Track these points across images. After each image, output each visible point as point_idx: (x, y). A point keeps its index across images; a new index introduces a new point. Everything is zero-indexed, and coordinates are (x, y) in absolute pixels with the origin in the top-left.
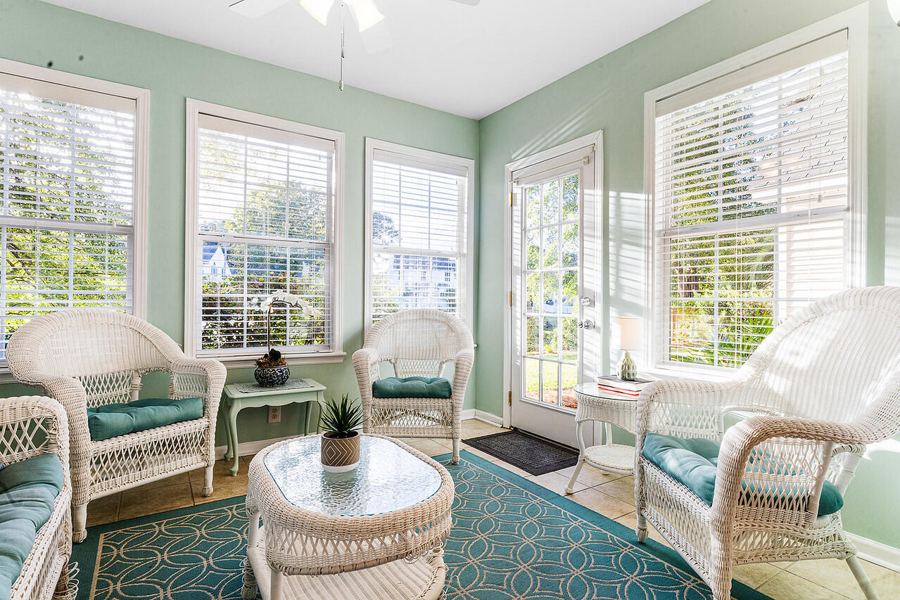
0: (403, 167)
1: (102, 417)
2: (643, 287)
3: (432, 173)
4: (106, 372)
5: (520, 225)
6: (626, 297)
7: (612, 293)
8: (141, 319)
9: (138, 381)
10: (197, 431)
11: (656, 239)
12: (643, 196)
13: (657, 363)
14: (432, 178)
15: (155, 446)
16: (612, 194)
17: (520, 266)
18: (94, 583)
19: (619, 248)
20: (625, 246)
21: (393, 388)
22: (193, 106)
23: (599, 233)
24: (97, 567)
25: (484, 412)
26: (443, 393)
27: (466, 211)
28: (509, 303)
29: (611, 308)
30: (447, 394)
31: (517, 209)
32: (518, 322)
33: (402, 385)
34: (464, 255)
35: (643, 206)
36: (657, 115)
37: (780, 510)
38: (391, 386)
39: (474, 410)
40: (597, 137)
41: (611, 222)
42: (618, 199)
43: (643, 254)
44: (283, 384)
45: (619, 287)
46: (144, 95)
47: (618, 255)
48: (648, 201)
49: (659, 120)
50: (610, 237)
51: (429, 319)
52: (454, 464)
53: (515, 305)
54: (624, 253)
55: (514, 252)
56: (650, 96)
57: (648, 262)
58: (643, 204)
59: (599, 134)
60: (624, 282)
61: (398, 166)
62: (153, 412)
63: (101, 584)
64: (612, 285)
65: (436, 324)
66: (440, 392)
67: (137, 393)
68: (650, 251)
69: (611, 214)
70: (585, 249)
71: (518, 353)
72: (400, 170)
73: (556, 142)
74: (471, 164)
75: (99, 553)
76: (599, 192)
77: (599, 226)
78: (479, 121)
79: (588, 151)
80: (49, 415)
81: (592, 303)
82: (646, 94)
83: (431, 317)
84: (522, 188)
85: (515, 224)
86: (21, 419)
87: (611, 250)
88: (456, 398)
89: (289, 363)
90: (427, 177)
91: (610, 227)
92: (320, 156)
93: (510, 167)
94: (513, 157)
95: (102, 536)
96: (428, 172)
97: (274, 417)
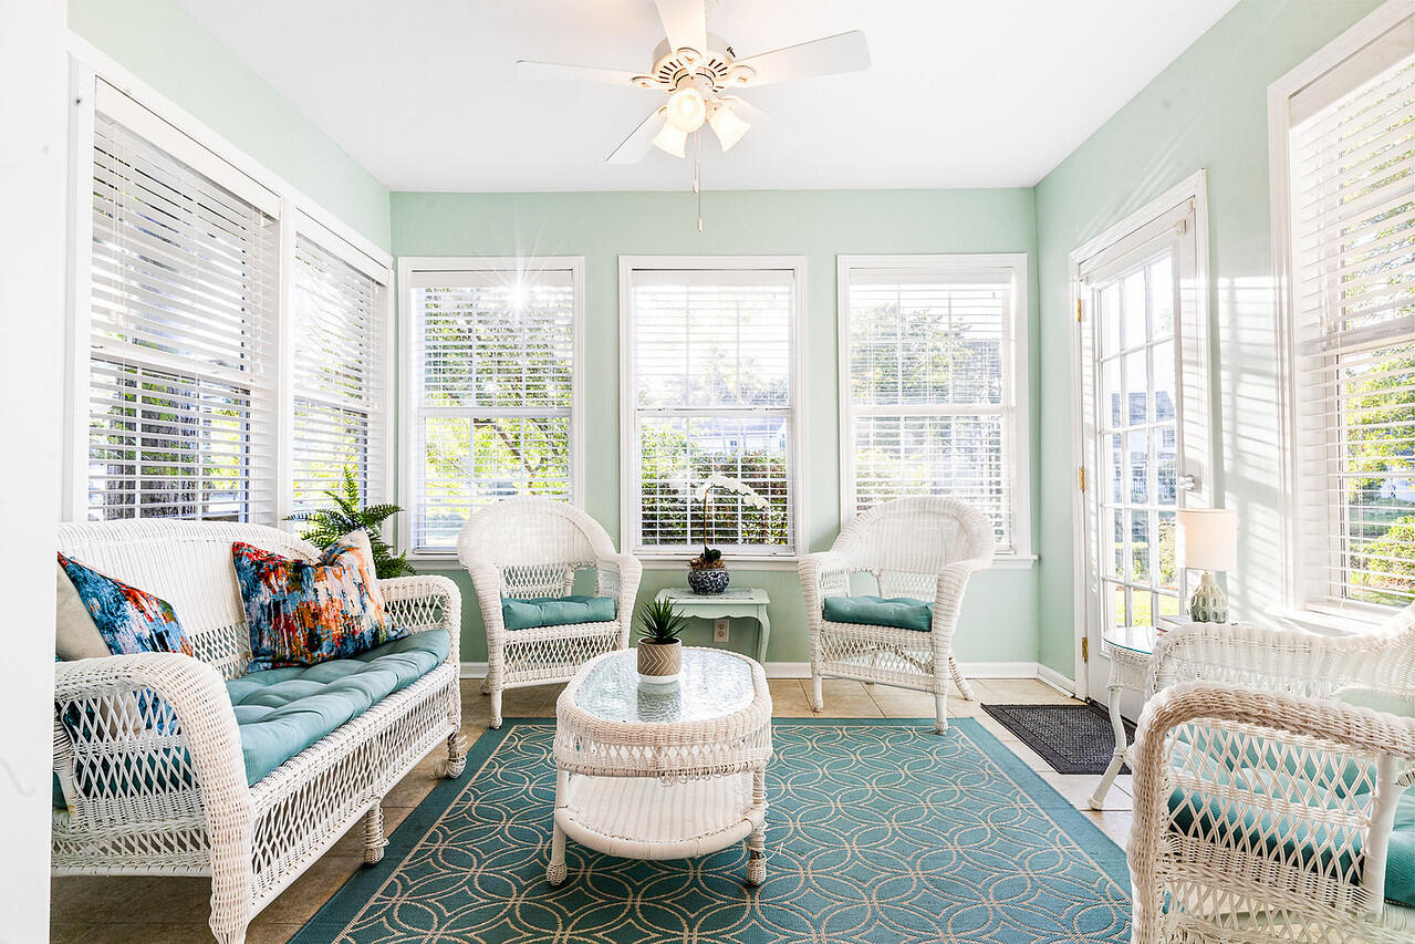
0: (903, 287)
1: (515, 607)
2: (1275, 453)
3: (953, 286)
4: (541, 563)
5: (1091, 352)
6: (1250, 474)
7: (1227, 466)
8: (579, 510)
9: (571, 576)
10: (608, 634)
11: (1299, 360)
12: (1268, 281)
13: (1308, 601)
14: (954, 295)
15: (564, 645)
16: (1223, 282)
17: (1092, 422)
18: (487, 763)
19: (1236, 381)
20: (1247, 377)
21: (848, 609)
22: (626, 264)
23: (1204, 358)
24: (496, 752)
25: (1050, 670)
26: (917, 623)
27: (1013, 338)
28: (1079, 487)
29: (1226, 494)
30: (925, 626)
31: (1087, 324)
32: (1093, 518)
33: (876, 607)
34: (1013, 408)
35: (1271, 300)
36: (1293, 123)
37: (1264, 861)
38: (846, 607)
39: (1037, 664)
40: (1195, 184)
41: (1224, 334)
42: (1232, 289)
43: (1274, 390)
44: (720, 591)
45: (1238, 454)
46: (578, 262)
47: (1234, 394)
48: (1280, 288)
49: (1295, 132)
50: (1222, 362)
51: (934, 512)
52: (938, 732)
53: (1089, 492)
54: (1243, 390)
55: (1085, 398)
56: (1279, 89)
57: (1283, 405)
58: (1270, 296)
59: (1199, 176)
60: (1244, 444)
61: (895, 287)
62: (561, 607)
63: (491, 766)
64: (1227, 453)
65: (943, 520)
66: (913, 621)
67: (570, 588)
68: (1287, 385)
69: (1223, 320)
70: (1184, 388)
71: (1094, 573)
72: (899, 291)
73: (1137, 204)
74: (1022, 260)
75: (504, 741)
76: (1202, 281)
77: (1204, 345)
78: (1034, 188)
79: (1183, 212)
80: (444, 594)
81: (1197, 484)
82: (1269, 87)
83: (937, 510)
84: (1093, 289)
85: (1084, 352)
86: (424, 594)
87: (1225, 386)
88: (939, 632)
89: (729, 567)
90: (945, 295)
91: (1222, 345)
92: (774, 294)
93: (1076, 256)
94: (1079, 239)
95: (515, 727)
96: (946, 286)
97: (721, 635)
